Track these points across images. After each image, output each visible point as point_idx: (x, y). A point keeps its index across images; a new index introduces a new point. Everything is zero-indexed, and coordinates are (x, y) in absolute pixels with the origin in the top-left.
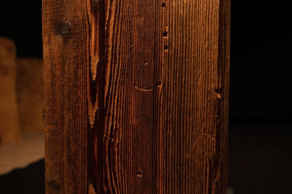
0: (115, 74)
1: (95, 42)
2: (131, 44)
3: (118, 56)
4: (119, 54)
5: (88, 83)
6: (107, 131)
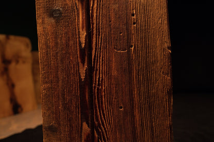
0: (100, 42)
1: (83, 21)
2: (110, 22)
3: (101, 30)
4: (102, 29)
5: (78, 50)
6: (96, 81)
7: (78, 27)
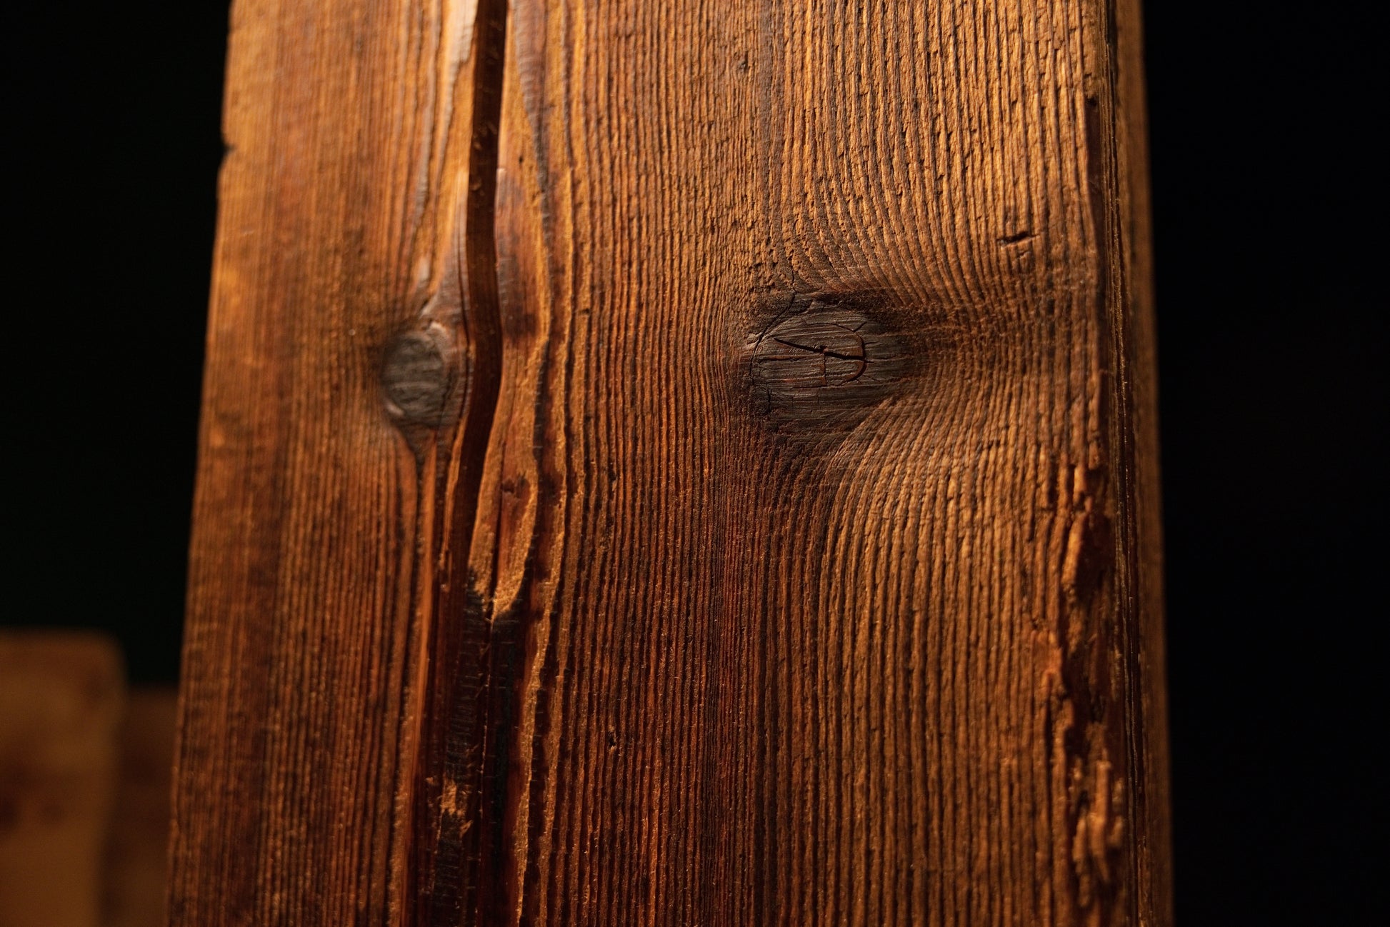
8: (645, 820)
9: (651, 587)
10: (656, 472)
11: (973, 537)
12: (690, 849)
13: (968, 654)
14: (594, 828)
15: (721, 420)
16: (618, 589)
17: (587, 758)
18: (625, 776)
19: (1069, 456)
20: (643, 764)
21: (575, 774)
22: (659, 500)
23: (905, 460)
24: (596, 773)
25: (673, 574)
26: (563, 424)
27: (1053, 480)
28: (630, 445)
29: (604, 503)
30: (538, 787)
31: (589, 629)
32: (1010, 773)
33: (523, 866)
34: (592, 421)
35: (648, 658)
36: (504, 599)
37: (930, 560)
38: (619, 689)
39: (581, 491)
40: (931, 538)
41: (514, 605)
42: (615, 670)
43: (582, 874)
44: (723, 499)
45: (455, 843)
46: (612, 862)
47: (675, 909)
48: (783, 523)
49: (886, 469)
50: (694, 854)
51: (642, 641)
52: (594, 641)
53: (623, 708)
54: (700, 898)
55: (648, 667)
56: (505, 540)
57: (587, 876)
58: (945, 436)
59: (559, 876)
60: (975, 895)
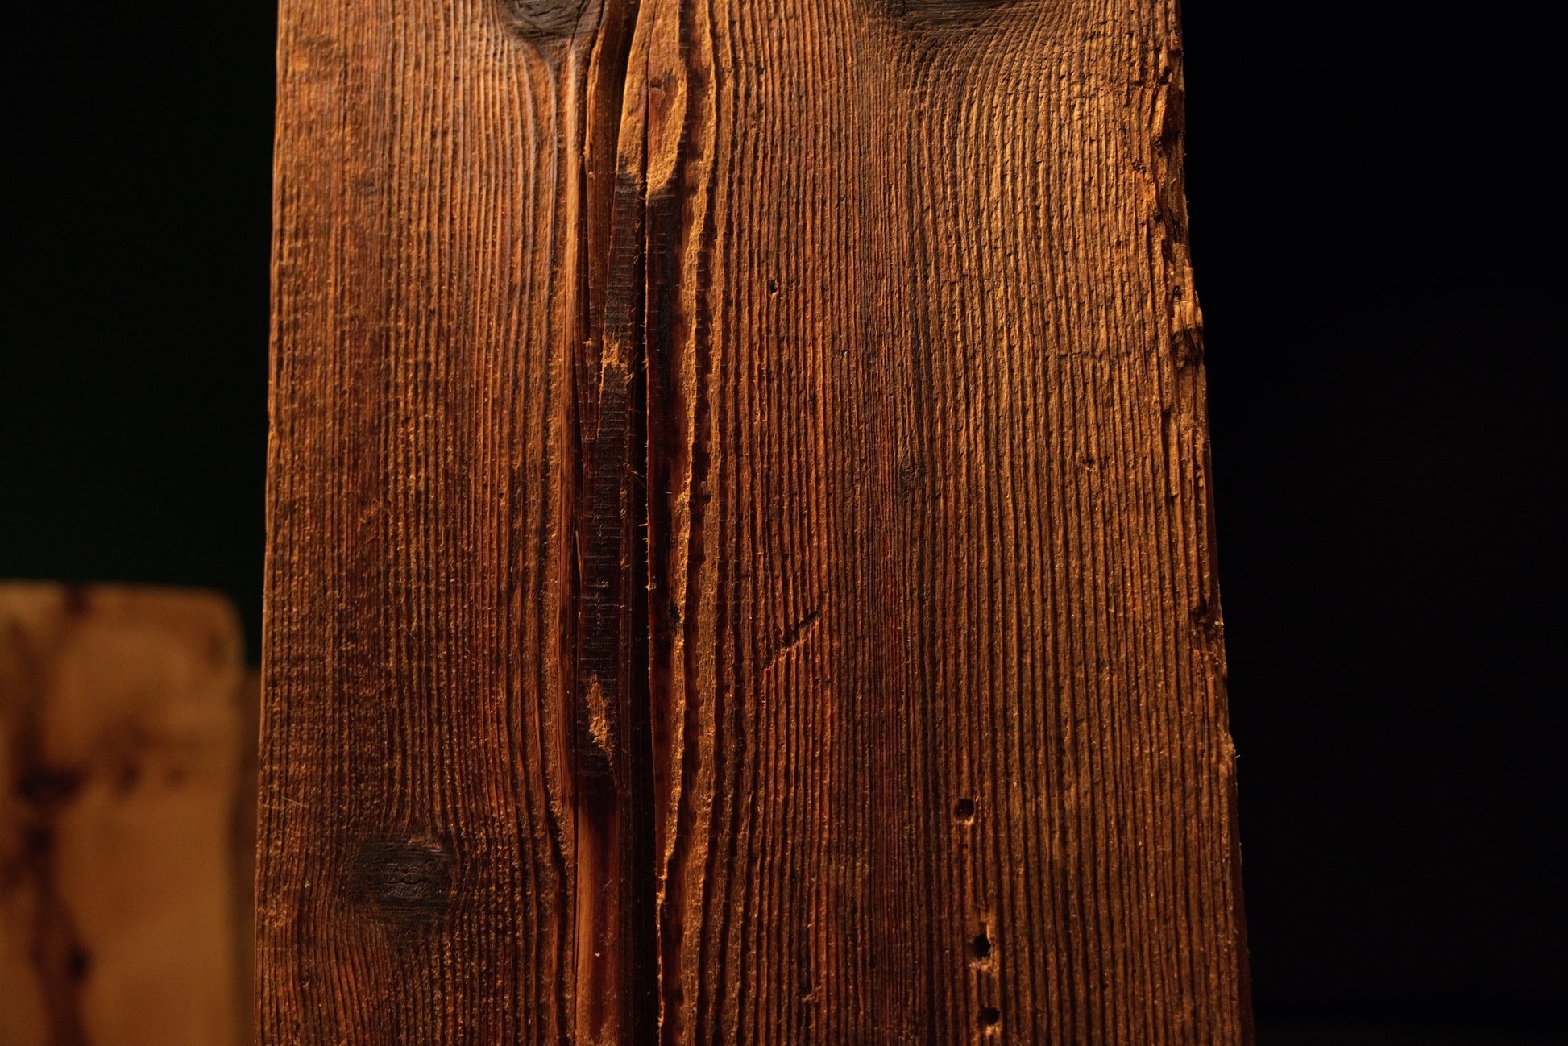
1: (598, 967)
2: (805, 989)
4: (740, 1039)
7: (561, 1001)
8: (810, 349)
9: (803, 159)
10: (802, 65)
11: (1083, 104)
12: (853, 366)
13: (1084, 191)
14: (761, 360)
15: (860, 23)
16: (772, 162)
17: (750, 303)
18: (788, 315)
19: (1155, 41)
20: (805, 303)
21: (739, 319)
22: (806, 88)
23: (1023, 50)
24: (760, 315)
25: (824, 147)
26: (708, 27)
27: (1143, 60)
28: (776, 44)
29: (754, 93)
30: (703, 333)
31: (746, 197)
32: (1121, 275)
33: (692, 401)
34: (738, 25)
35: (804, 217)
36: (659, 175)
37: (1049, 122)
38: (778, 245)
39: (730, 83)
40: (1049, 106)
41: (669, 182)
42: (773, 229)
43: (751, 399)
44: (867, 84)
45: (619, 391)
46: (779, 386)
47: (842, 416)
48: (922, 101)
49: (1008, 56)
50: (857, 368)
51: (798, 204)
52: (751, 206)
53: (783, 260)
54: (865, 403)
55: (805, 225)
56: (653, 129)
57: (757, 400)
58: (1056, 30)
59: (730, 404)
60: (1098, 368)
